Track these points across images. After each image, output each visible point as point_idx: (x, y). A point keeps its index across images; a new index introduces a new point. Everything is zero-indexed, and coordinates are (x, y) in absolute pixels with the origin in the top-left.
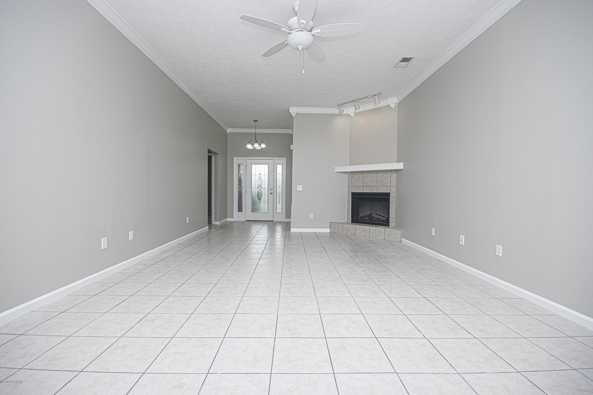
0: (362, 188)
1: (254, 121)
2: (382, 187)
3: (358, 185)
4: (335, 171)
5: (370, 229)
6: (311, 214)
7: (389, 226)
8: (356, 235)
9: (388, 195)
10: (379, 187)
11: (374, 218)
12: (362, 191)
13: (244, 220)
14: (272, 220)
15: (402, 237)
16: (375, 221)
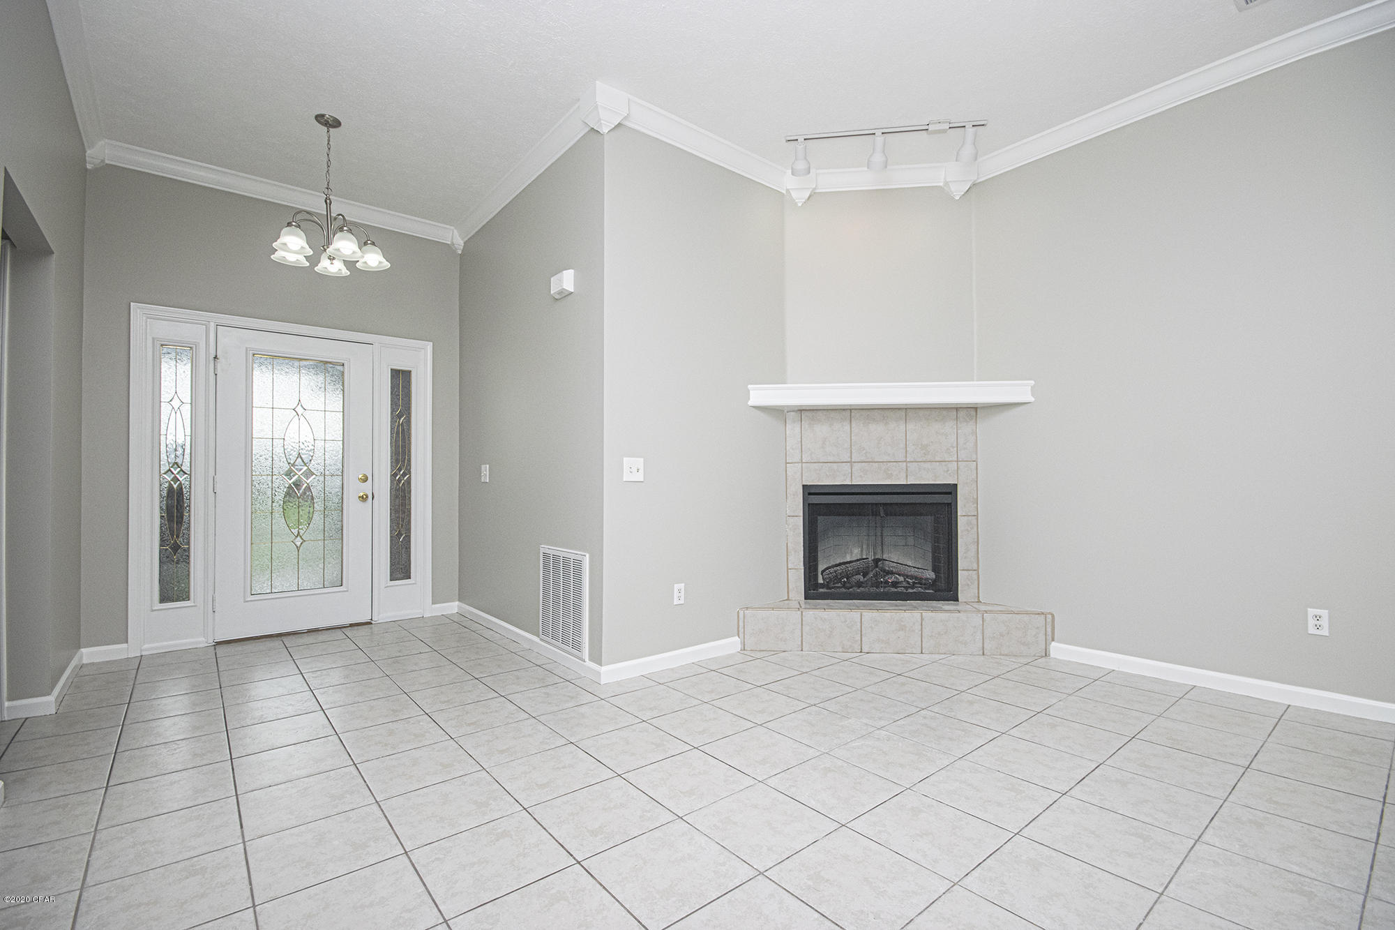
0: (847, 467)
1: (320, 118)
2: (927, 465)
3: (831, 459)
4: (751, 403)
5: (922, 619)
6: (677, 587)
7: (956, 599)
8: (865, 649)
9: (950, 493)
10: (912, 467)
11: (892, 573)
12: (849, 478)
13: (201, 641)
14: (366, 618)
15: (1049, 638)
16: (895, 584)
